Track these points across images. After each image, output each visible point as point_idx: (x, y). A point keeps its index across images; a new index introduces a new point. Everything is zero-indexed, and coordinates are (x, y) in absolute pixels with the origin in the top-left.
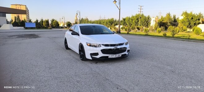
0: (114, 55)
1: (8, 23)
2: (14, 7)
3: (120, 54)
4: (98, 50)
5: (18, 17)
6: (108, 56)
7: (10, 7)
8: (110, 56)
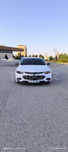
0: (33, 81)
1: (14, 57)
2: (19, 47)
3: (38, 80)
4: (21, 76)
5: (20, 53)
6: (28, 81)
7: (17, 47)
8: (29, 81)
